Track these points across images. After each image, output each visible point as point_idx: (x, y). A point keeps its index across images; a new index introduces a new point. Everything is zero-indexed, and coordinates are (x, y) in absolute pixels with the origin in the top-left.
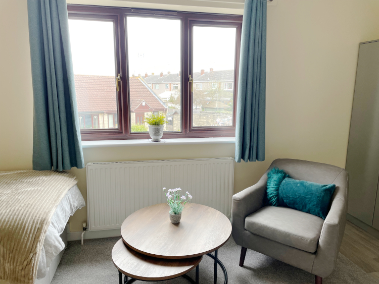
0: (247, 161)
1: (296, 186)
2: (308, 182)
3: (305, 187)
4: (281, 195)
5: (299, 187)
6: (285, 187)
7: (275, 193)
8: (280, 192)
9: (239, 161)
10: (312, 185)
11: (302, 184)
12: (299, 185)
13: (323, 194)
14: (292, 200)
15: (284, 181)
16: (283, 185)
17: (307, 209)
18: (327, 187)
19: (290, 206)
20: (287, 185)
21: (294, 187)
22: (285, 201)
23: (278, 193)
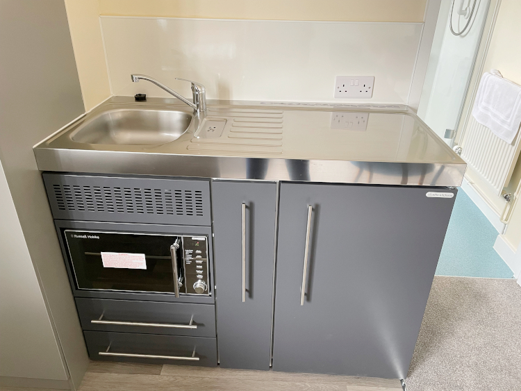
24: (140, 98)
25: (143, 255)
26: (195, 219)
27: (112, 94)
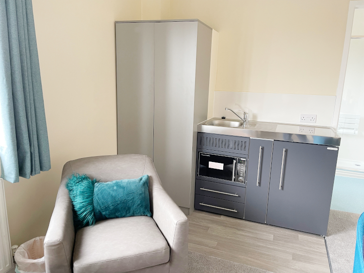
0: (30, 177)
1: (113, 190)
2: (124, 181)
3: (123, 188)
4: (98, 208)
5: (116, 190)
6: (100, 196)
7: (89, 208)
8: (95, 205)
9: (17, 181)
10: (129, 183)
11: (117, 185)
12: (115, 188)
13: (143, 189)
14: (113, 209)
15: (96, 190)
16: (98, 195)
17: (131, 212)
18: (144, 179)
19: (111, 216)
20: (101, 193)
21: (111, 192)
22: (104, 213)
23: (93, 207)
24: (223, 118)
25: (223, 164)
26: (243, 152)
27: (213, 117)
